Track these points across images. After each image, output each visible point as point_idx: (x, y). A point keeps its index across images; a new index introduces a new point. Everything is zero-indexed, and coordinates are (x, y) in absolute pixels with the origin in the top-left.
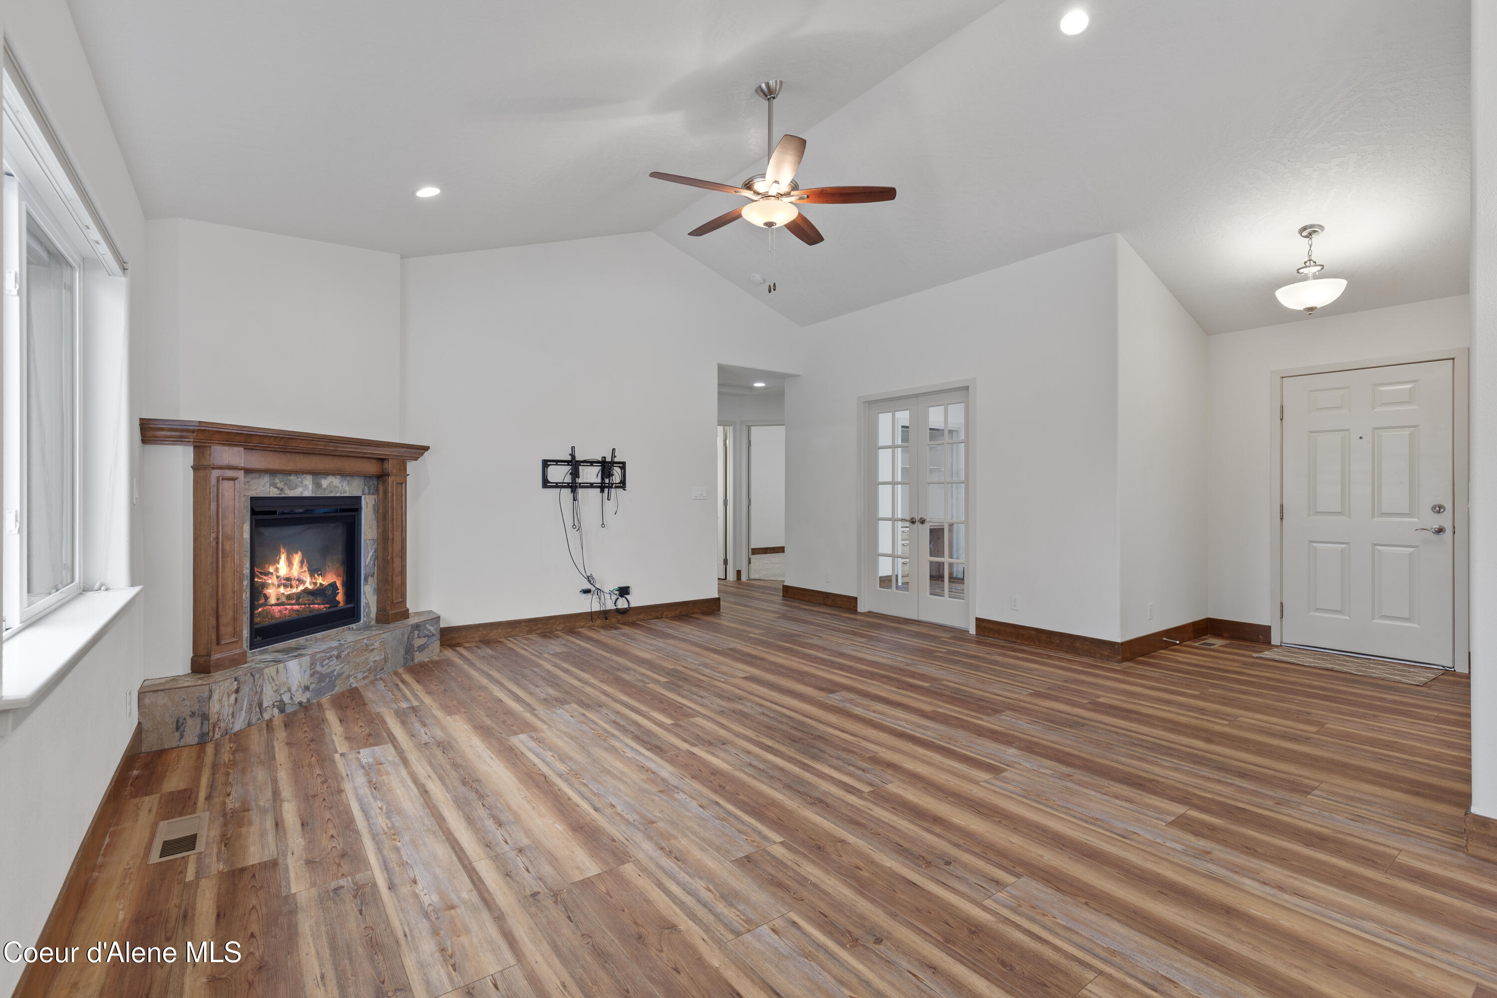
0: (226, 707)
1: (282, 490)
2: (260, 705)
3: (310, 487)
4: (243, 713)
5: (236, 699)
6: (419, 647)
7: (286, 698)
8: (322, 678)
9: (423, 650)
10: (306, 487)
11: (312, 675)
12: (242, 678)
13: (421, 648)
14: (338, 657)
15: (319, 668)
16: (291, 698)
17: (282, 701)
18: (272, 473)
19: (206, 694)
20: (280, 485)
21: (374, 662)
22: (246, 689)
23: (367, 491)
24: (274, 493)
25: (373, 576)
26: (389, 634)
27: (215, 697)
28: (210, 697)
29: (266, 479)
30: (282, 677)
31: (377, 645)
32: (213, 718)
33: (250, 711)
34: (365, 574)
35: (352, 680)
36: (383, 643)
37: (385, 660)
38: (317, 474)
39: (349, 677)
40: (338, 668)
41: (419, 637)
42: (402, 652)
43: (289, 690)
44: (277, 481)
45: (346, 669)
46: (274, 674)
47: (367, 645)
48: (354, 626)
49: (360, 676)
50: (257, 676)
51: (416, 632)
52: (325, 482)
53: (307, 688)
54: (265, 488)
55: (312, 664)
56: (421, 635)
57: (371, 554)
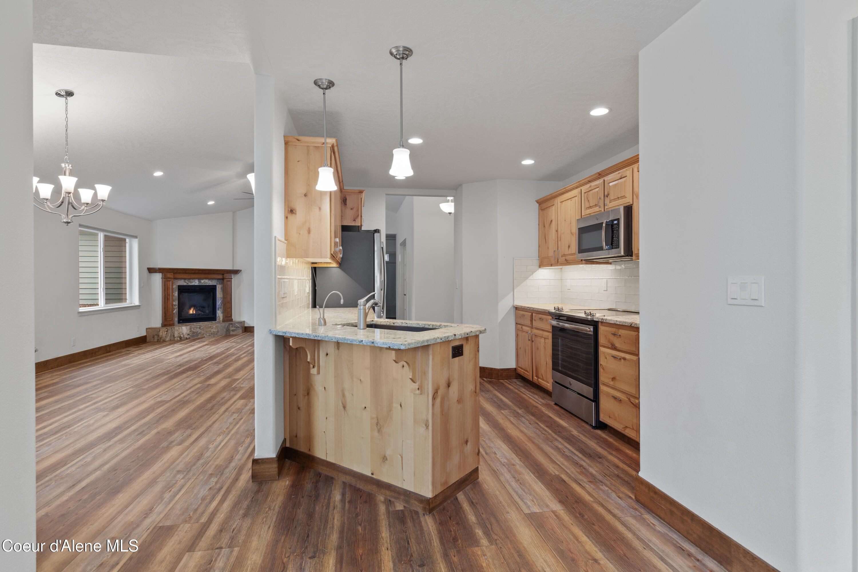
0: (164, 335)
1: (188, 283)
2: (174, 336)
3: (197, 282)
4: (169, 337)
5: (167, 333)
6: (232, 330)
7: (182, 336)
8: (194, 333)
9: (234, 331)
10: (196, 282)
11: (190, 331)
12: (168, 328)
13: (233, 331)
14: (199, 328)
15: (192, 330)
16: (183, 336)
17: (180, 336)
18: (185, 279)
19: (159, 330)
20: (187, 282)
21: (214, 331)
22: (169, 331)
23: (218, 283)
24: (185, 284)
25: (221, 308)
26: (219, 324)
27: (161, 331)
28: (159, 331)
29: (183, 281)
30: (180, 330)
31: (214, 327)
32: (160, 336)
33: (171, 336)
34: (218, 308)
35: (205, 335)
36: (217, 327)
37: (218, 332)
38: (199, 279)
39: (204, 334)
40: (199, 331)
41: (232, 327)
42: (225, 330)
43: (183, 334)
44: (186, 281)
45: (203, 332)
46: (178, 329)
47: (210, 326)
48: (214, 322)
49: (208, 334)
50: (173, 329)
51: (231, 326)
52: (202, 281)
53: (188, 334)
54: (182, 283)
55: (190, 329)
56: (233, 326)
57: (220, 302)
